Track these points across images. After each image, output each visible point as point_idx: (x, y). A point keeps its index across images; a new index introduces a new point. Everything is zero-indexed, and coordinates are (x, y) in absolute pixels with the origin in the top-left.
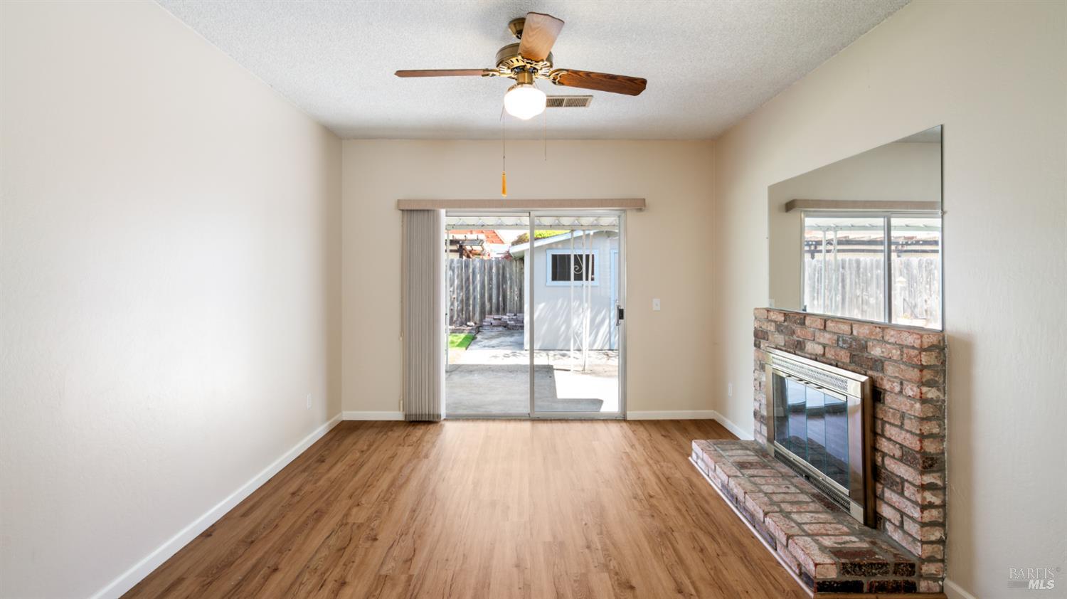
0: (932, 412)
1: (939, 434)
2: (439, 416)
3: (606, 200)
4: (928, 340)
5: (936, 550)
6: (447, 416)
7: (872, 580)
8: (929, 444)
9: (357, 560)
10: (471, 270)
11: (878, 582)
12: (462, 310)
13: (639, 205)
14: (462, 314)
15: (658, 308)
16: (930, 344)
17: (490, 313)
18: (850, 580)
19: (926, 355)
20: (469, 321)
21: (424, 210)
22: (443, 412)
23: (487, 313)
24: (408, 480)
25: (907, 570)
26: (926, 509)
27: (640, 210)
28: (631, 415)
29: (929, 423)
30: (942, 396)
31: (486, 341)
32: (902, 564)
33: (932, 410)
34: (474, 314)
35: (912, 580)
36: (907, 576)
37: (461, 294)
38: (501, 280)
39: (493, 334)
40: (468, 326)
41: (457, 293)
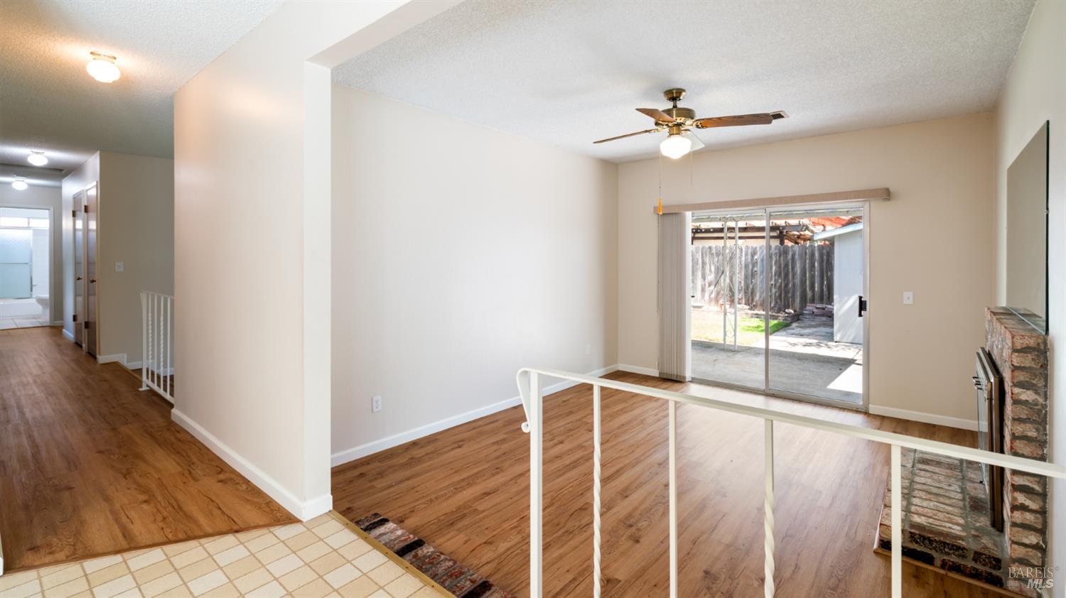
0: (1027, 415)
1: (1036, 438)
2: (684, 378)
3: (839, 193)
4: (1022, 342)
5: (1035, 557)
6: (692, 378)
7: (945, 558)
8: (1022, 446)
9: (575, 436)
10: (790, 257)
11: (952, 562)
12: (780, 296)
13: (887, 194)
14: (781, 301)
15: (910, 302)
16: (1024, 346)
17: (813, 301)
18: (919, 549)
19: (1017, 356)
20: (788, 308)
21: (672, 214)
22: (688, 375)
23: (808, 301)
24: (634, 409)
25: (991, 563)
26: (1018, 510)
27: (889, 200)
28: (873, 409)
29: (1022, 425)
30: (1041, 400)
31: (799, 329)
32: (984, 554)
33: (1025, 412)
34: (794, 301)
35: (998, 574)
36: (990, 567)
37: (780, 281)
38: (825, 267)
39: (813, 323)
40: (787, 313)
41: (775, 280)
